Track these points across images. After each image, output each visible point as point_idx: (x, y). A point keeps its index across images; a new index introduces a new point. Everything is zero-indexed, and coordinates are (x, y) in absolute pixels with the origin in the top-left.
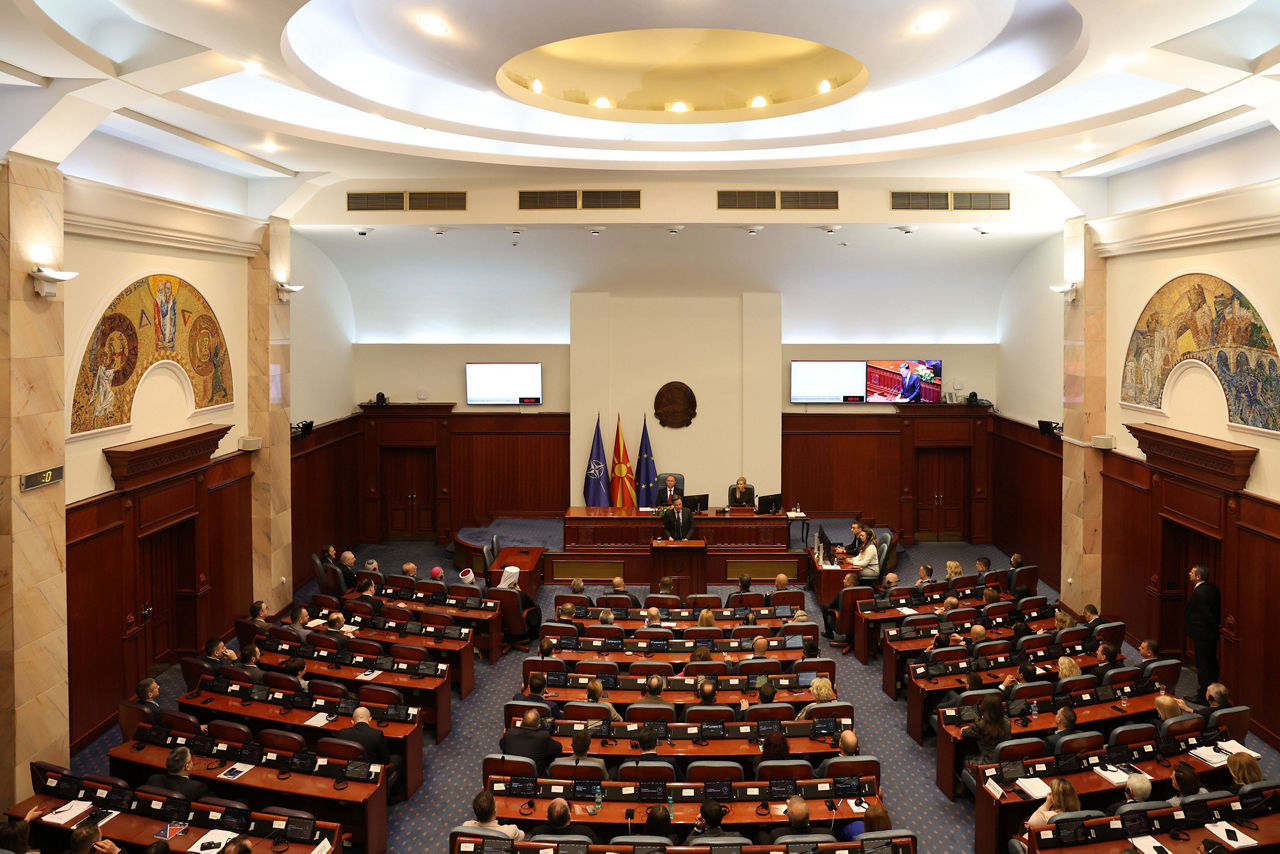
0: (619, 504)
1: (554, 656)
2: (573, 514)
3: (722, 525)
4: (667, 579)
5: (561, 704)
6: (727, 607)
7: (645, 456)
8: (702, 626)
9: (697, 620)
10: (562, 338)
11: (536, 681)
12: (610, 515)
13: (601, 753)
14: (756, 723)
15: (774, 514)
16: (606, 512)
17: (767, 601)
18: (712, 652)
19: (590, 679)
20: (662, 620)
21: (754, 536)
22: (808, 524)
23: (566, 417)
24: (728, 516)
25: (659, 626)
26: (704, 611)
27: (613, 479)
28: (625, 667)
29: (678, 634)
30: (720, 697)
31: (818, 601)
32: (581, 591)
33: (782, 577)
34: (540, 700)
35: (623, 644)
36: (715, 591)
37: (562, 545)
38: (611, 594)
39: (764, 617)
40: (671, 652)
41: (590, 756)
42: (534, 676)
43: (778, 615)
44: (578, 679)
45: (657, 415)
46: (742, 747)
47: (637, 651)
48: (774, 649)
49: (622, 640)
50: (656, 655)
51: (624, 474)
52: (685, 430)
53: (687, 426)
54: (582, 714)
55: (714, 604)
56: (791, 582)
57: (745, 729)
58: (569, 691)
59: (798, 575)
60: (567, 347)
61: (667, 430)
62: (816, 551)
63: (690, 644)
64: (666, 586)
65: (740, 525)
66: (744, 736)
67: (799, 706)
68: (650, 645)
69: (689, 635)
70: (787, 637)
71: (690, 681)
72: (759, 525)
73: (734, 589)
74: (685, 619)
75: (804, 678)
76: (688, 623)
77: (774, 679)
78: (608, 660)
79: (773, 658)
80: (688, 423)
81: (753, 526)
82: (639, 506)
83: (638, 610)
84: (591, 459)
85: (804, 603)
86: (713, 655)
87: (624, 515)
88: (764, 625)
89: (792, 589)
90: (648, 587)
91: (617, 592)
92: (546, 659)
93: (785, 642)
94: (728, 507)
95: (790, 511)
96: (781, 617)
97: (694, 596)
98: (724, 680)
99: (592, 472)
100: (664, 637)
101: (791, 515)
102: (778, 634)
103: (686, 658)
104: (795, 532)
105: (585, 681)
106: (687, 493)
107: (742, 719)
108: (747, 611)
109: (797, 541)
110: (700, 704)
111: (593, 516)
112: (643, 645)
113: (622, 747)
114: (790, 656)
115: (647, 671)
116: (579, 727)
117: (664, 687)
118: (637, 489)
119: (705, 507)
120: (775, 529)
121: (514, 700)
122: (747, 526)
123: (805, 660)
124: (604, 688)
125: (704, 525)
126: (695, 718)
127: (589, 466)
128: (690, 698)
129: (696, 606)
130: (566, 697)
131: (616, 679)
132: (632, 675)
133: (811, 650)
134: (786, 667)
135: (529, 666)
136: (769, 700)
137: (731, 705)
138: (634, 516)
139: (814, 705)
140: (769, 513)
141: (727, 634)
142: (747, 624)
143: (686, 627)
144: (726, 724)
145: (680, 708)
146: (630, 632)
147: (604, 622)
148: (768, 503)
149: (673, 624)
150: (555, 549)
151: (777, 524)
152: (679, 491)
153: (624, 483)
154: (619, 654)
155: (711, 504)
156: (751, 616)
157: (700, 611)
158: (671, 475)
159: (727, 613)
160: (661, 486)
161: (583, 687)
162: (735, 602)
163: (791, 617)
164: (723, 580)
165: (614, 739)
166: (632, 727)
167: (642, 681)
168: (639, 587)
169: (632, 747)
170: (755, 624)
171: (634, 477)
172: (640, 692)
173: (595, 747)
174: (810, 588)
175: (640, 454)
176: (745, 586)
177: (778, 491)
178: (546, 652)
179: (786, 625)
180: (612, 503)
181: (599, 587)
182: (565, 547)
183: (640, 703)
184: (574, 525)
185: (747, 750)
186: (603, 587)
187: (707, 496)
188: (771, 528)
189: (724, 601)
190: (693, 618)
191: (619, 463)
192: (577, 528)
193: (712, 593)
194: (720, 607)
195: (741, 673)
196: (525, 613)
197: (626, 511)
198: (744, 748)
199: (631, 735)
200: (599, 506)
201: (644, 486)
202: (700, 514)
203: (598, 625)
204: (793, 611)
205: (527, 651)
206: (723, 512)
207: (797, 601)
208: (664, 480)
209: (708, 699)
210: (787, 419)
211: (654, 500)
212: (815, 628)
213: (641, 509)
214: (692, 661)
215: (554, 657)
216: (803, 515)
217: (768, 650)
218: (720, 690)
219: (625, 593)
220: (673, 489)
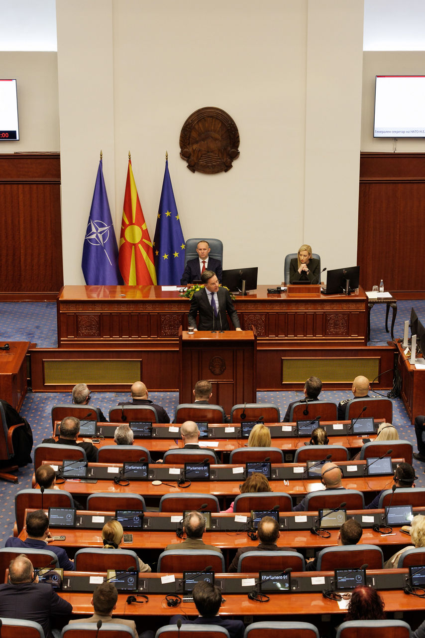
0: (132, 281)
1: (56, 487)
2: (66, 295)
3: (277, 309)
4: (203, 383)
5: (71, 551)
6: (287, 420)
7: (168, 214)
8: (254, 446)
9: (247, 438)
10: (47, 43)
11: (36, 522)
12: (119, 297)
13: (127, 613)
14: (332, 573)
15: (349, 294)
16: (113, 292)
17: (340, 413)
18: (270, 479)
19: (107, 518)
20: (201, 438)
21: (319, 324)
22: (395, 309)
23: (55, 158)
24: (283, 297)
25: (196, 447)
26: (257, 427)
27: (122, 246)
28: (153, 501)
29: (223, 457)
30: (284, 540)
31: (408, 413)
32: (87, 400)
33: (361, 380)
34: (42, 546)
35: (149, 471)
36: (266, 399)
37: (55, 337)
38: (129, 404)
39: (338, 434)
40: (213, 481)
41: (115, 617)
42: (31, 516)
43: (356, 431)
44: (90, 517)
45: (184, 155)
46: (314, 603)
47: (168, 480)
48: (353, 476)
49: (146, 465)
50: (194, 485)
51: (138, 239)
52: (222, 177)
53: (226, 171)
54: (98, 563)
55: (270, 416)
56: (373, 386)
57: (318, 580)
58: (79, 533)
59: (380, 378)
60: (52, 57)
61: (198, 177)
62: (405, 344)
63: (238, 470)
64: (202, 392)
65: (302, 309)
66: (317, 590)
67: (390, 550)
68: (185, 472)
69: (240, 458)
70: (370, 461)
71: (241, 518)
72: (328, 308)
73: (297, 397)
74: (230, 437)
75: (395, 514)
76: (235, 442)
77: (355, 515)
78: (132, 492)
79: (352, 488)
80: (227, 167)
81: (319, 310)
82: (159, 284)
83: (166, 425)
84: (91, 218)
85: (391, 415)
86: (272, 485)
87: (138, 296)
88: (337, 444)
89: (376, 396)
90: (176, 395)
91: (136, 402)
92: (46, 491)
93: (367, 466)
94: (285, 284)
95: (371, 290)
96: (360, 434)
97: (242, 406)
98: (288, 517)
99: (94, 236)
100: (205, 461)
101: (372, 295)
102: (358, 456)
103: (234, 489)
104: (377, 319)
105: (101, 520)
106: (226, 266)
107: (313, 568)
108: (314, 426)
109: (379, 330)
110: (259, 549)
111: (95, 297)
112: (175, 471)
113: (156, 606)
114: (373, 485)
115: (184, 506)
116: (96, 579)
117: (207, 526)
118: (157, 261)
119: (252, 284)
120: (349, 315)
121: (6, 546)
122: (310, 310)
123: (398, 491)
124: (126, 529)
125: (251, 309)
126: (252, 566)
127: (89, 230)
128: (241, 541)
129: (246, 419)
130: (76, 542)
131: (142, 517)
132: (162, 511)
133: (406, 477)
134: (370, 499)
135: (22, 501)
136: (354, 540)
137: (299, 550)
138: (152, 297)
139: (410, 550)
140: (341, 292)
141: (289, 456)
142: (316, 443)
143: (231, 446)
144: (294, 574)
145: (230, 554)
146: (157, 455)
147: (122, 441)
148: (338, 279)
149: (214, 444)
150: (46, 342)
151: (352, 308)
152: (215, 265)
153: (137, 253)
154: (143, 484)
155: (260, 281)
156: (320, 433)
157: (252, 427)
158: (203, 240)
159: (287, 428)
160: (189, 257)
161: (98, 528)
162: (297, 414)
163: (375, 434)
164: (278, 384)
165: (144, 594)
166: (168, 579)
167: (176, 519)
168: (162, 394)
169: (169, 604)
170: (326, 443)
171: (151, 244)
172: (174, 534)
173: (121, 606)
174: (397, 394)
175: (161, 211)
176: (313, 393)
177: (353, 263)
178: (45, 483)
179: (368, 444)
180: (121, 280)
181: (108, 395)
182: (59, 341)
183: (175, 547)
184: (72, 310)
185: (322, 608)
186: (113, 394)
187: (256, 269)
188: (344, 314)
189: (282, 415)
190: (241, 436)
191: (131, 223)
192: (76, 316)
193: (263, 401)
194: (278, 421)
195: (310, 509)
196: (11, 431)
197: (142, 290)
198: (316, 605)
199: (166, 591)
200: (104, 284)
201: (166, 257)
202: (246, 294)
203: (111, 445)
204: (376, 426)
205: (16, 482)
206: (279, 291)
207: (382, 412)
208: (193, 248)
209: (268, 541)
210: (368, 162)
211: (179, 276)
212: (409, 447)
213: (165, 288)
214: (243, 492)
215: (56, 489)
216: (388, 295)
217: (343, 477)
218: (282, 530)
219: (149, 402)
220: (207, 260)
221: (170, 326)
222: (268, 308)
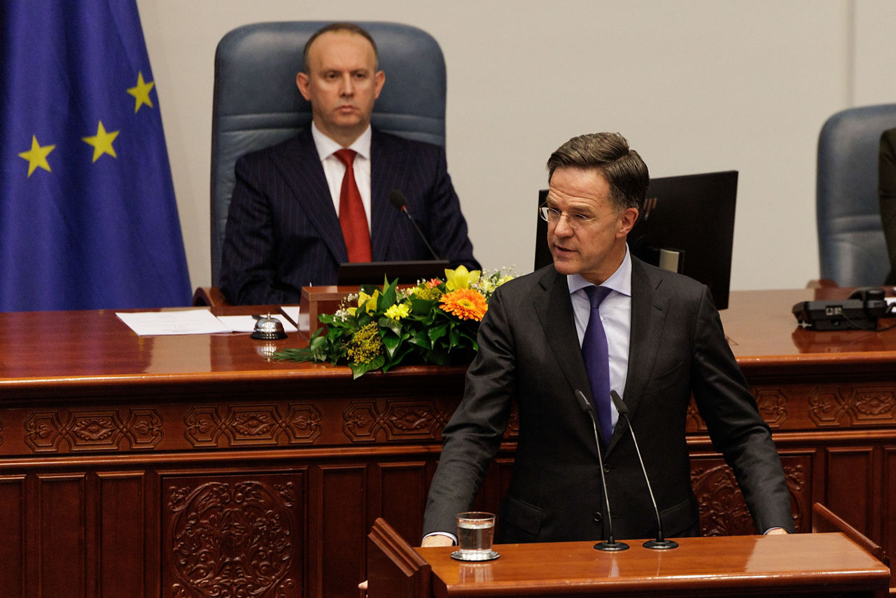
220: (362, 145)
221: (227, 546)
222: (828, 420)
